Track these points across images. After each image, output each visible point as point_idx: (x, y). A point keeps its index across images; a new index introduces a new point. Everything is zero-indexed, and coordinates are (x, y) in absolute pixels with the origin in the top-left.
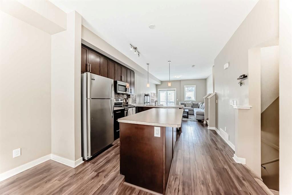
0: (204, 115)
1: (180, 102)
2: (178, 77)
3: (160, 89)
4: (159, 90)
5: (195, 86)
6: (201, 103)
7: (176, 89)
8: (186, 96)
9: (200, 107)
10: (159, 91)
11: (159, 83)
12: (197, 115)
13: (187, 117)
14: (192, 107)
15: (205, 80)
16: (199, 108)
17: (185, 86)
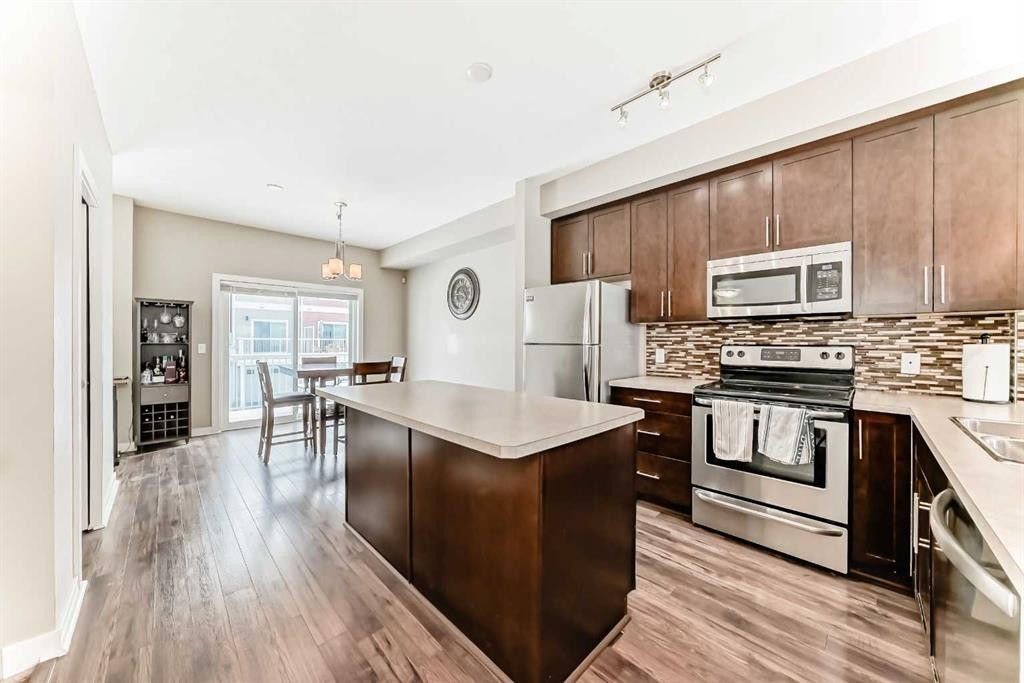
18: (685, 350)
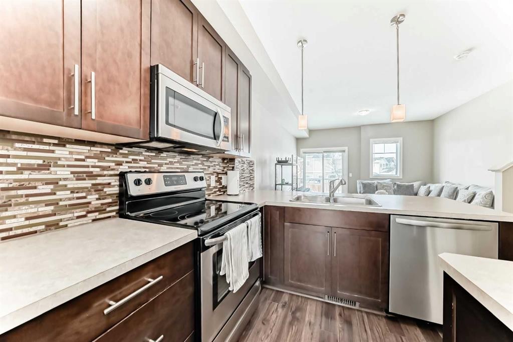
1: (358, 181)
2: (364, 113)
3: (306, 150)
5: (401, 139)
7: (346, 148)
10: (303, 155)
11: (304, 135)
15: (431, 122)
17: (371, 140)
18: (55, 182)
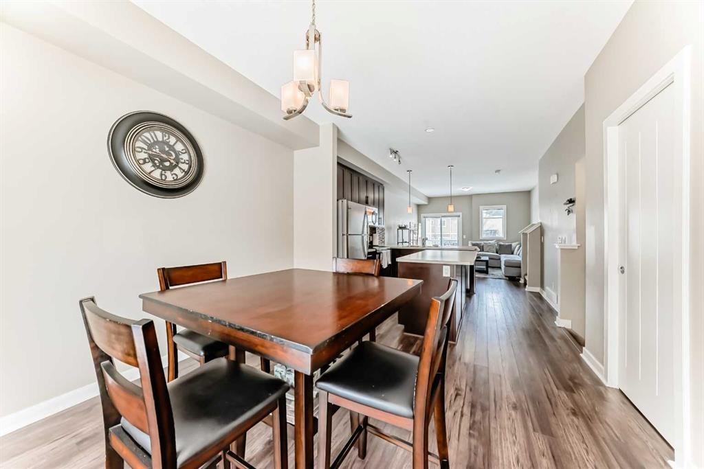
0: (520, 267)
1: (470, 242)
2: (466, 190)
3: (425, 215)
4: (424, 217)
5: (504, 207)
6: (517, 243)
7: (461, 214)
8: (485, 228)
9: (515, 252)
10: (423, 219)
11: (424, 202)
12: (506, 266)
13: (486, 272)
14: (497, 253)
15: (528, 193)
16: (512, 254)
17: (481, 207)
